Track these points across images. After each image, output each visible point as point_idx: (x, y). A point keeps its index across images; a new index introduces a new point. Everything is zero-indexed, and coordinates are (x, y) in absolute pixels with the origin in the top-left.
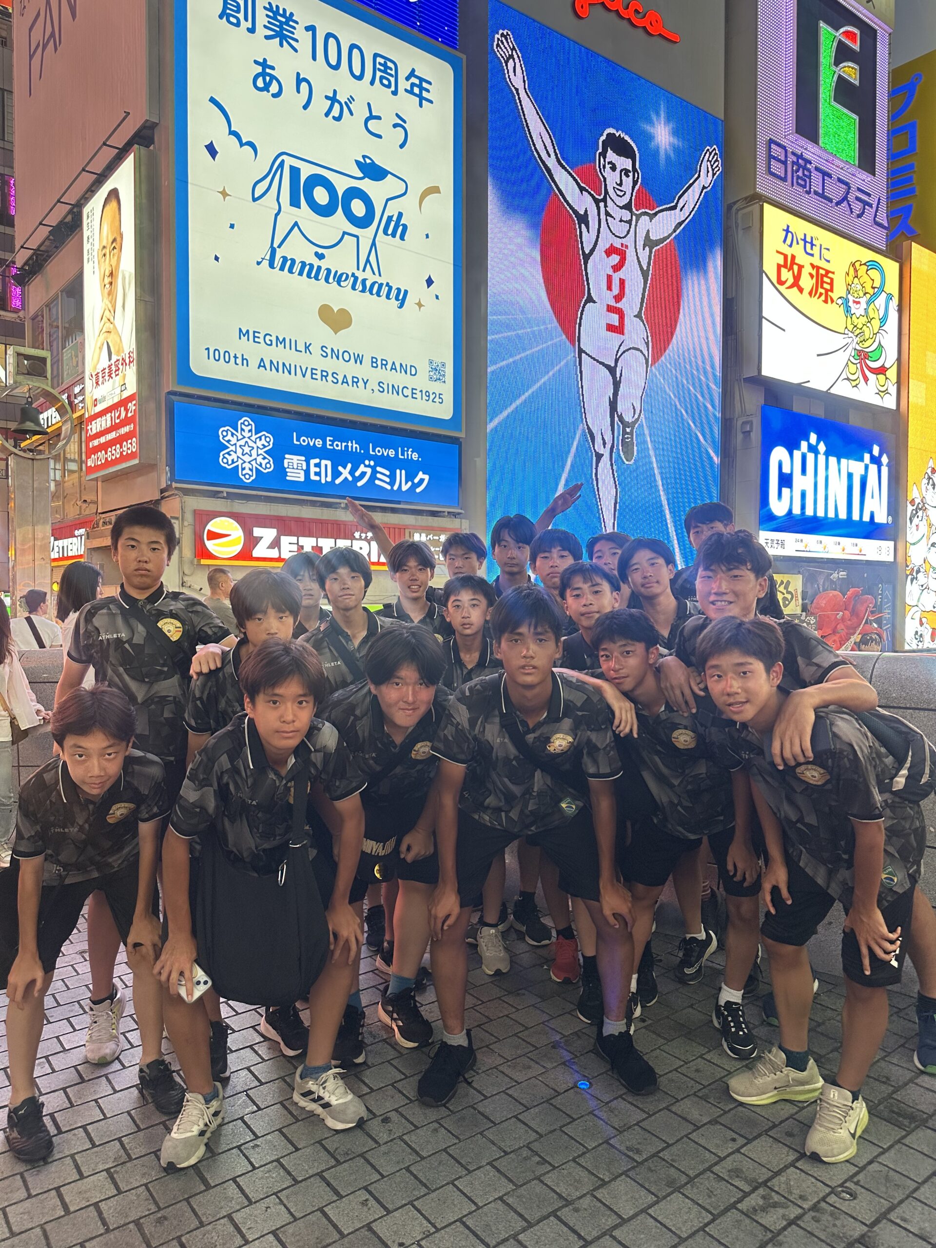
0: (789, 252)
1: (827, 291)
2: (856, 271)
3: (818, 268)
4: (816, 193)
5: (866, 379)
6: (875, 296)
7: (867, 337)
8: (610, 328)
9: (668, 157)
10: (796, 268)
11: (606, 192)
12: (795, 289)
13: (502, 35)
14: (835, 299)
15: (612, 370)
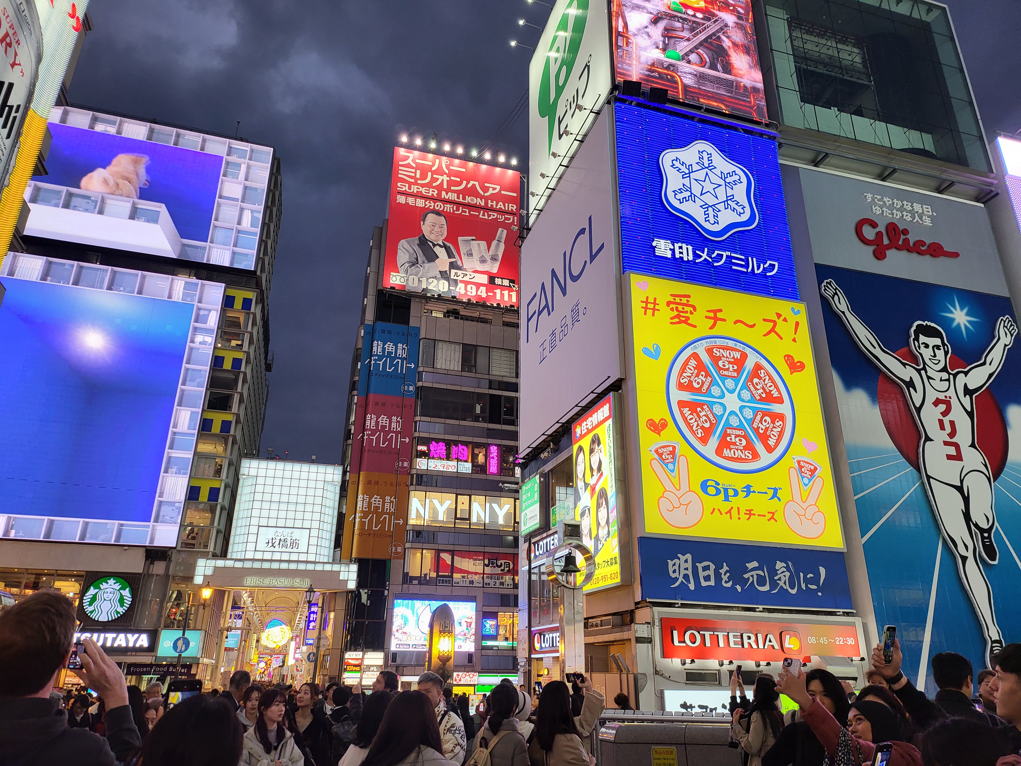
8: (951, 457)
9: (968, 330)
11: (924, 363)
13: (827, 283)
15: (959, 489)
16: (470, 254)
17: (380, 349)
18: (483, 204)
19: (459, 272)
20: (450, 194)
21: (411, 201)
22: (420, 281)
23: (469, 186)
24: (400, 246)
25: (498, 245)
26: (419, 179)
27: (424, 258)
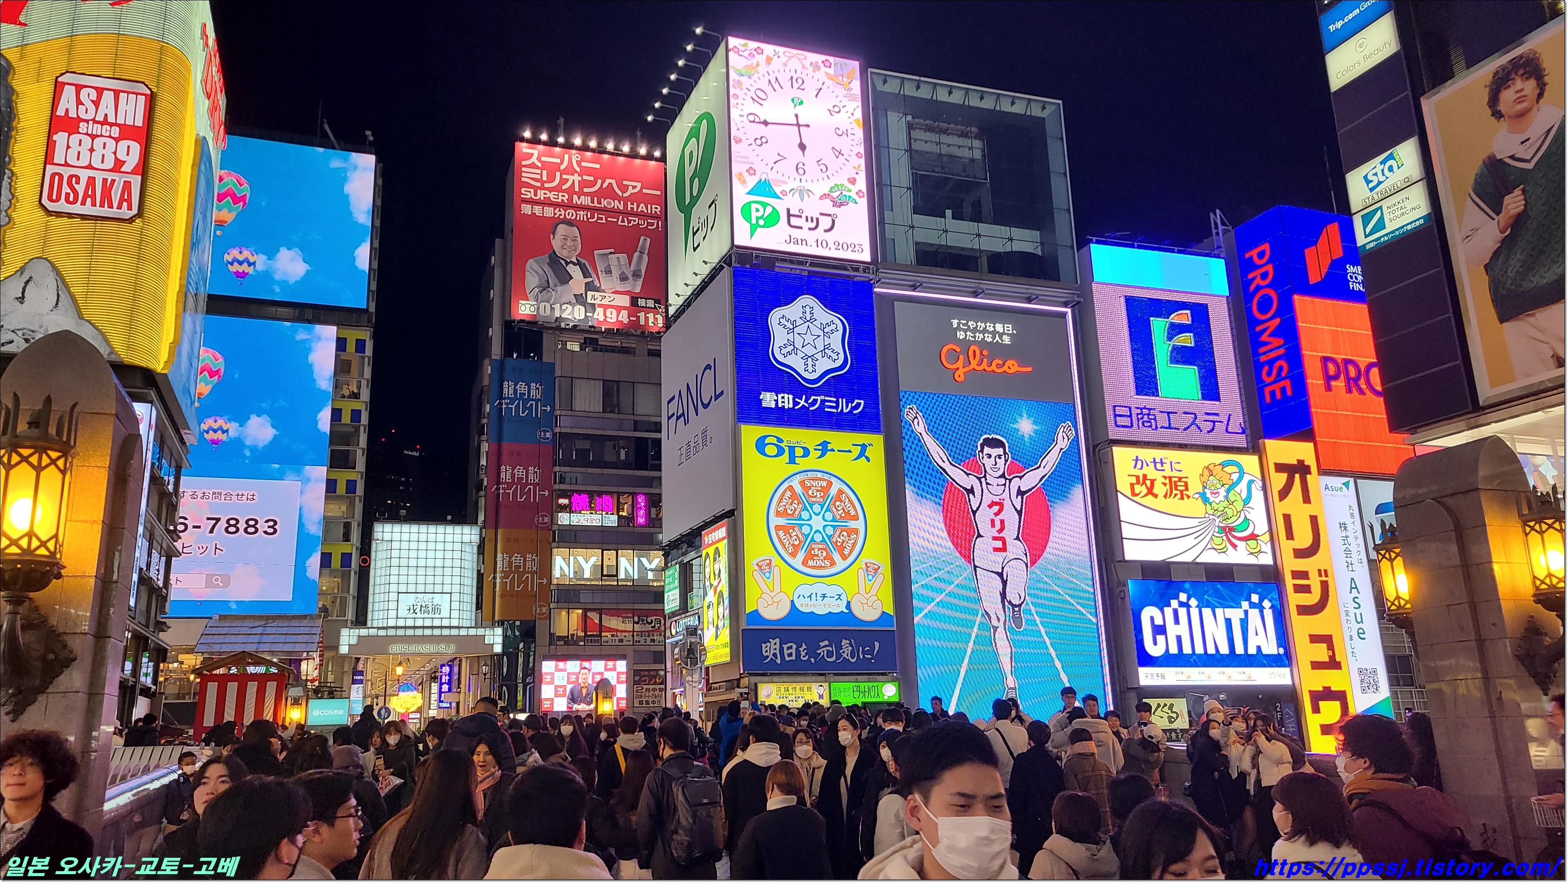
0: (1140, 473)
1: (1181, 491)
2: (1210, 471)
3: (1170, 478)
4: (1162, 427)
5: (1235, 546)
6: (1234, 484)
7: (1230, 515)
8: (996, 550)
9: (1031, 438)
10: (1148, 483)
11: (986, 471)
12: (1150, 496)
13: (910, 408)
14: (1191, 495)
15: (1000, 575)
16: (609, 272)
17: (511, 391)
18: (621, 208)
19: (597, 294)
20: (582, 197)
21: (538, 210)
22: (552, 309)
23: (605, 186)
24: (528, 268)
25: (640, 259)
26: (545, 182)
27: (556, 280)
